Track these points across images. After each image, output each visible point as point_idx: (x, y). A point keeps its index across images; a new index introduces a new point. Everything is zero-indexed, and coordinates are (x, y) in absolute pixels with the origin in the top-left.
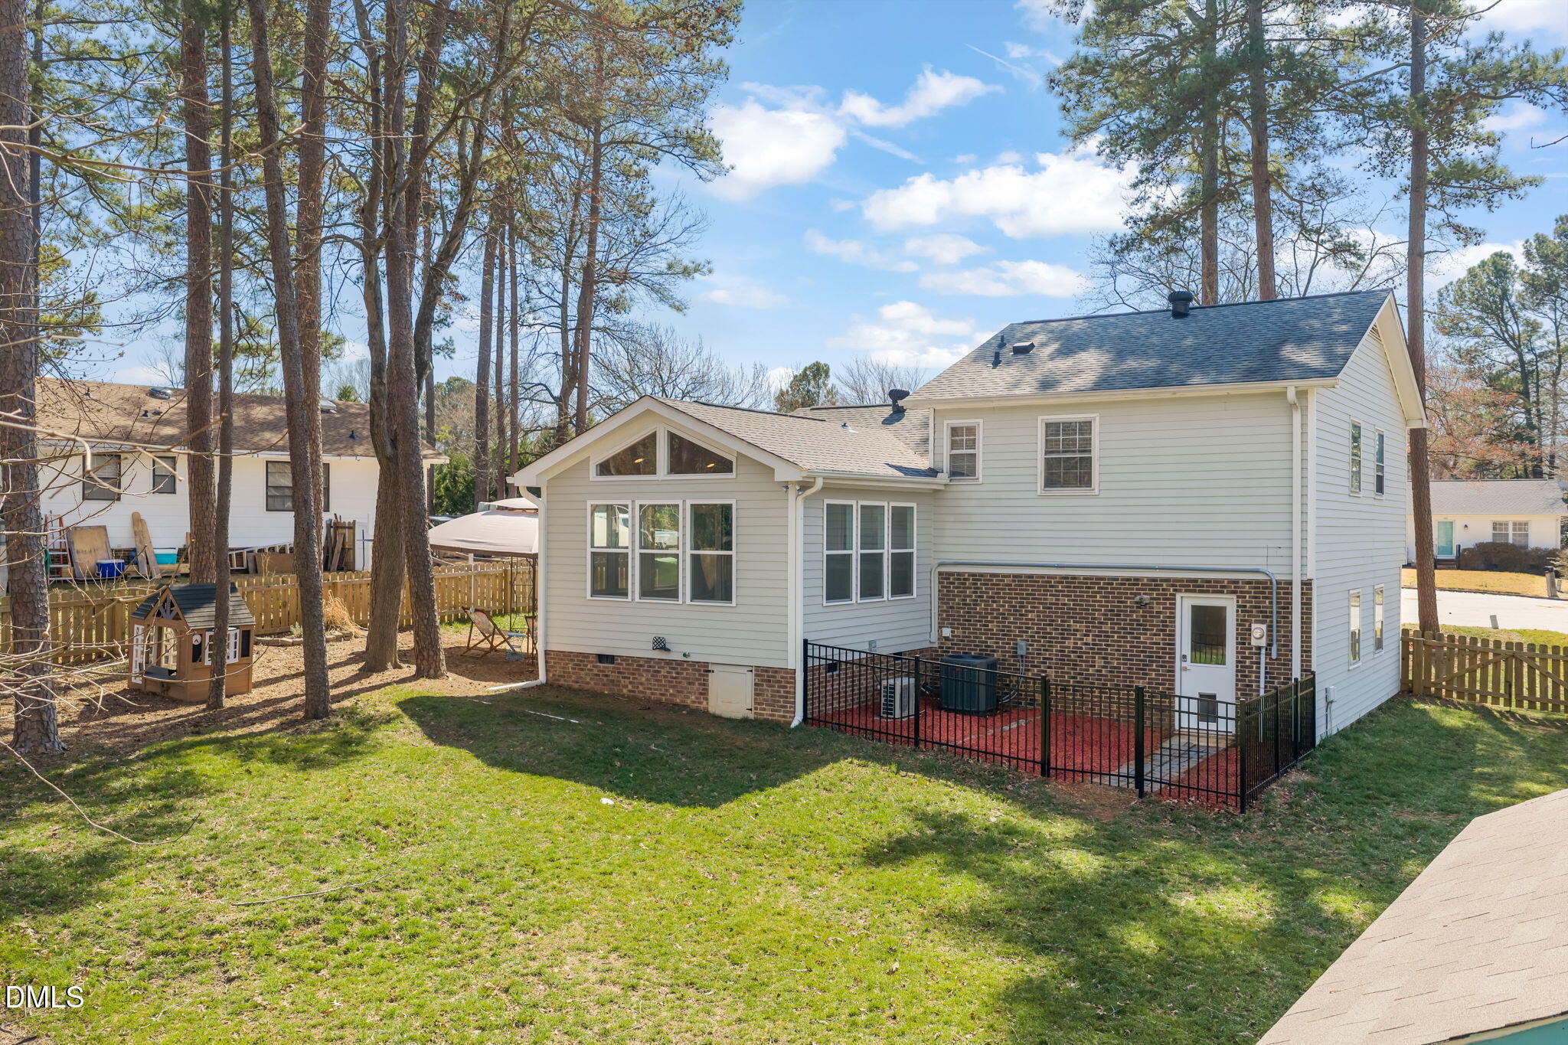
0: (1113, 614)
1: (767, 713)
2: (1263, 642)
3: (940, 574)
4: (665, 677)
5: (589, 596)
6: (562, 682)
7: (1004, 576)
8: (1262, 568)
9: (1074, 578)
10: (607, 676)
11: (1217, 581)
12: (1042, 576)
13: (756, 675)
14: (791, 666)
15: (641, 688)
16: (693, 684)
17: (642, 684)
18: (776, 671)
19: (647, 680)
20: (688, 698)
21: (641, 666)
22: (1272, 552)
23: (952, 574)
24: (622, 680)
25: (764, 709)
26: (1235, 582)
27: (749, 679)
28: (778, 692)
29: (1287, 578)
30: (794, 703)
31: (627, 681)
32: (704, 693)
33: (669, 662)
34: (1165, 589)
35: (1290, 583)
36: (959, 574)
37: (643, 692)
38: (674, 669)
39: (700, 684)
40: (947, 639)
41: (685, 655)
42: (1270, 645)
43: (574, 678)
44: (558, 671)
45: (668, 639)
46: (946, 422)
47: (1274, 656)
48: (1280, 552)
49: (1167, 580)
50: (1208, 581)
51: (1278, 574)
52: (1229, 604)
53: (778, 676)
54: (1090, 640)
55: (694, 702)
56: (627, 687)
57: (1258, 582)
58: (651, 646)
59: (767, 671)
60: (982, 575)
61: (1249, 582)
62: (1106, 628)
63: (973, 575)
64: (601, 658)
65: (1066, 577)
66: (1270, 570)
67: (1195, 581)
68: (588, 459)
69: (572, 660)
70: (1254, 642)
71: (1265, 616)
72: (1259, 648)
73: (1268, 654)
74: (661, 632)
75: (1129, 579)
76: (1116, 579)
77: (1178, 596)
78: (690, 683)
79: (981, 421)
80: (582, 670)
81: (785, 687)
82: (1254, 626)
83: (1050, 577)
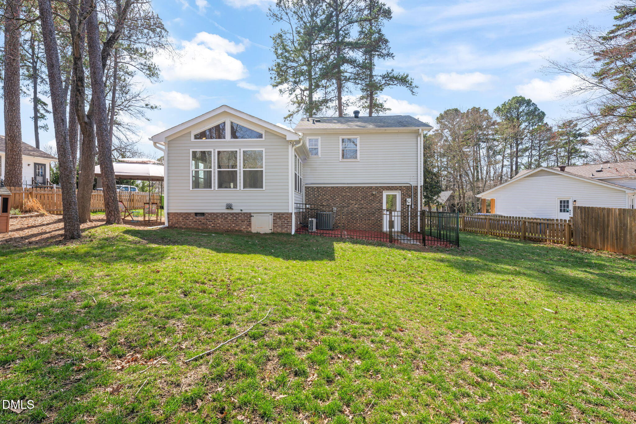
0: (364, 198)
1: (279, 230)
2: (410, 204)
3: (306, 187)
4: (230, 220)
5: (191, 189)
6: (176, 226)
7: (328, 187)
8: (409, 183)
9: (351, 187)
10: (200, 221)
11: (396, 187)
12: (341, 187)
13: (274, 216)
14: (290, 212)
15: (218, 225)
16: (244, 221)
17: (218, 223)
18: (283, 214)
19: (221, 221)
20: (242, 227)
21: (218, 216)
22: (411, 178)
23: (310, 187)
24: (208, 223)
25: (278, 229)
26: (401, 187)
27: (271, 218)
28: (284, 222)
29: (416, 185)
30: (291, 225)
31: (211, 223)
32: (250, 225)
33: (232, 214)
34: (380, 189)
35: (417, 187)
36: (312, 187)
37: (219, 227)
38: (234, 216)
39: (247, 222)
40: (308, 208)
41: (241, 210)
42: (412, 205)
43: (183, 223)
44: (174, 221)
45: (233, 204)
46: (307, 137)
47: (413, 208)
48: (414, 178)
49: (381, 187)
50: (393, 187)
51: (413, 184)
52: (398, 194)
53: (284, 216)
54: (357, 206)
55: (244, 229)
56: (211, 225)
57: (407, 187)
58: (225, 207)
59: (279, 214)
60: (320, 187)
61: (405, 187)
62: (362, 202)
63: (318, 187)
64: (196, 214)
65: (349, 187)
66: (411, 183)
67: (389, 187)
68: (190, 133)
69: (182, 216)
70: (408, 204)
71: (410, 196)
72: (408, 206)
73: (411, 207)
74: (229, 202)
75: (369, 187)
76: (365, 187)
77: (384, 191)
78: (242, 222)
79: (320, 137)
80: (187, 220)
81: (287, 220)
82: (407, 199)
83: (343, 187)
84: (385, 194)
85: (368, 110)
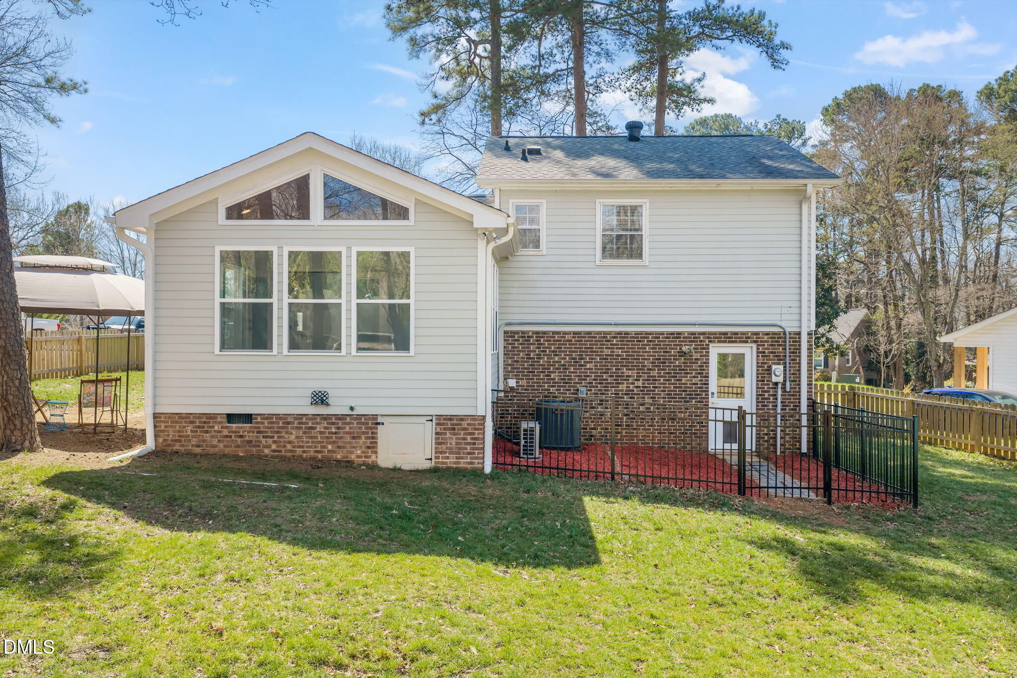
0: (660, 363)
1: (451, 461)
2: (780, 379)
3: (505, 332)
4: (321, 433)
5: (217, 351)
6: (177, 447)
7: (565, 333)
8: (778, 323)
9: (627, 333)
10: (241, 436)
11: (743, 333)
12: (599, 333)
13: (437, 424)
14: (480, 412)
15: (289, 447)
16: (360, 438)
17: (290, 442)
18: (462, 418)
19: (297, 437)
20: (352, 453)
21: (289, 423)
22: (785, 310)
23: (517, 333)
24: (263, 441)
25: (448, 458)
26: (757, 334)
27: (429, 430)
28: (464, 439)
29: (797, 330)
30: (483, 449)
31: (270, 441)
32: (373, 446)
33: (325, 417)
34: (702, 340)
35: (799, 334)
36: (523, 332)
37: (291, 451)
38: (333, 423)
39: (367, 438)
40: (512, 388)
41: (352, 409)
42: (785, 381)
43: (194, 441)
44: (172, 434)
45: (331, 393)
46: (511, 201)
47: (788, 389)
48: (792, 311)
49: (703, 333)
50: (736, 334)
51: (790, 327)
52: (749, 353)
53: (465, 424)
54: (640, 383)
55: (359, 457)
56: (269, 447)
57: (774, 333)
58: (309, 400)
59: (450, 420)
60: (545, 333)
61: (767, 334)
62: (655, 373)
63: (537, 333)
64: (231, 418)
65: (620, 333)
66: (783, 324)
67: (725, 334)
68: (215, 202)
69: (192, 422)
70: (774, 379)
71: (780, 360)
72: (776, 384)
73: (784, 388)
74: (320, 386)
75: (672, 334)
76: (662, 333)
77: (711, 345)
78: (354, 438)
79: (544, 201)
80: (207, 432)
81: (473, 434)
82: (774, 367)
83: (606, 333)
84: (715, 351)
85: (653, 103)
